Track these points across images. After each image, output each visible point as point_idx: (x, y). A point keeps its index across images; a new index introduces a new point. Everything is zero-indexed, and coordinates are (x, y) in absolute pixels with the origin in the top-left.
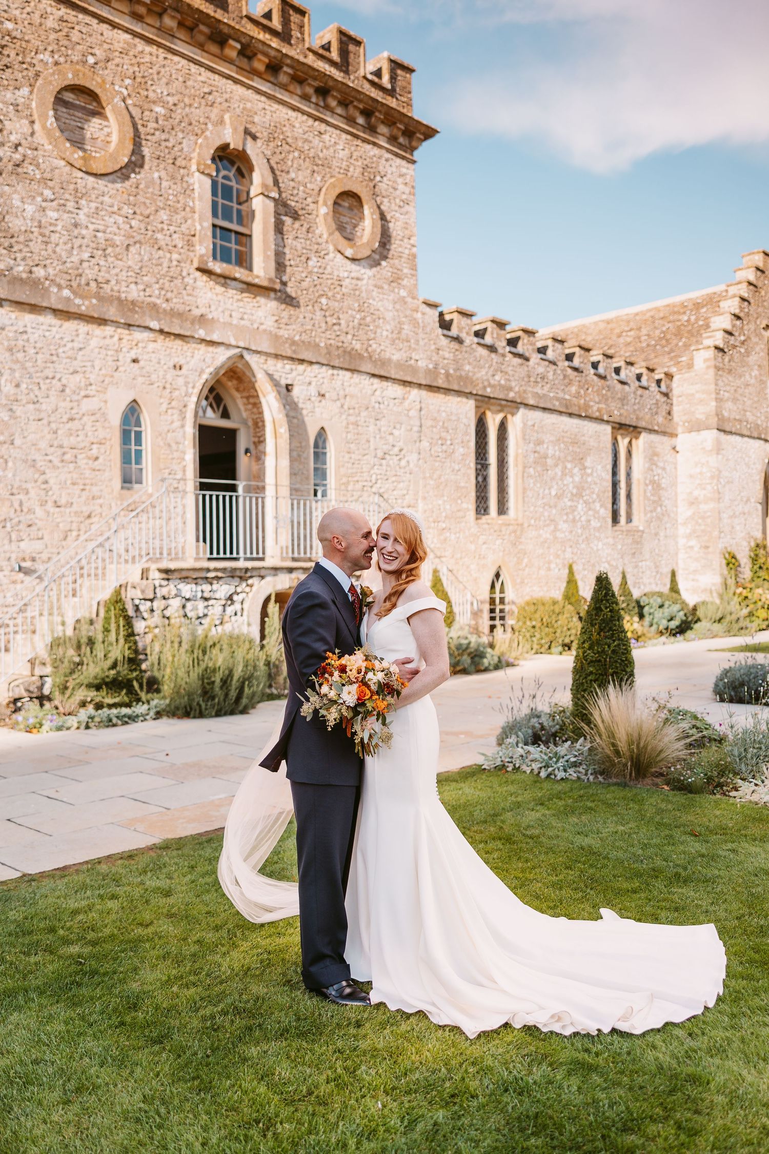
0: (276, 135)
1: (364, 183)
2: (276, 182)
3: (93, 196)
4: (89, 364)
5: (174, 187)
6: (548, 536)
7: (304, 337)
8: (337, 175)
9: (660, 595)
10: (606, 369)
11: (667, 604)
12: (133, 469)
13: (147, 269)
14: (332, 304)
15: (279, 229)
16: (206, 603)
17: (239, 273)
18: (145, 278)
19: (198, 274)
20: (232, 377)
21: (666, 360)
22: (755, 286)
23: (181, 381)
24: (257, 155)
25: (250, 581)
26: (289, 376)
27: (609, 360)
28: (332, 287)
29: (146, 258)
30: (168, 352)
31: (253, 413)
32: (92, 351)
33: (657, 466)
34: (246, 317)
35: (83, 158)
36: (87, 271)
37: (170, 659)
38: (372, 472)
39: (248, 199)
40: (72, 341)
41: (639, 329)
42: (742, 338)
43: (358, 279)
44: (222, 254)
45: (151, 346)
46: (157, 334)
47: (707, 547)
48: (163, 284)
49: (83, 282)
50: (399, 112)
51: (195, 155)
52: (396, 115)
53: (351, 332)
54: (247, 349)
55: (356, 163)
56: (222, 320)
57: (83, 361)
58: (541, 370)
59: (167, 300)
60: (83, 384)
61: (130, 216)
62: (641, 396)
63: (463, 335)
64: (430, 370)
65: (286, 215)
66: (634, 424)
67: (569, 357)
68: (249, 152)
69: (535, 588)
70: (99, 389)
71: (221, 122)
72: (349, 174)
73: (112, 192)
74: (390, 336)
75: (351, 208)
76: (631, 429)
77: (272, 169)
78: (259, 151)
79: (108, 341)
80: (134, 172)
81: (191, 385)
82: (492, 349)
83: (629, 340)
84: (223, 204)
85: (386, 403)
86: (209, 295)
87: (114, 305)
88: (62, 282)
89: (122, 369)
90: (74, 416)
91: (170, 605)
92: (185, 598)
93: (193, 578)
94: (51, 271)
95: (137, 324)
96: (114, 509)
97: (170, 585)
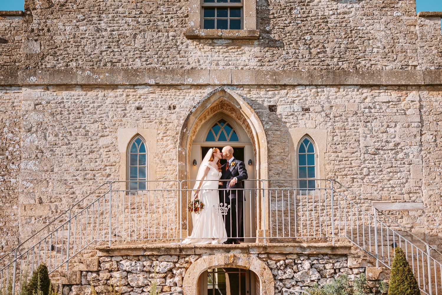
32: (107, 106)
49: (102, 64)
57: (100, 114)
60: (100, 129)
70: (112, 130)
79: (118, 98)
87: (121, 74)
88: (87, 67)
89: (128, 115)
90: (93, 150)
91: (112, 276)
92: (125, 271)
93: (134, 256)
94: (80, 62)
95: (138, 83)
96: (120, 208)
97: (112, 261)
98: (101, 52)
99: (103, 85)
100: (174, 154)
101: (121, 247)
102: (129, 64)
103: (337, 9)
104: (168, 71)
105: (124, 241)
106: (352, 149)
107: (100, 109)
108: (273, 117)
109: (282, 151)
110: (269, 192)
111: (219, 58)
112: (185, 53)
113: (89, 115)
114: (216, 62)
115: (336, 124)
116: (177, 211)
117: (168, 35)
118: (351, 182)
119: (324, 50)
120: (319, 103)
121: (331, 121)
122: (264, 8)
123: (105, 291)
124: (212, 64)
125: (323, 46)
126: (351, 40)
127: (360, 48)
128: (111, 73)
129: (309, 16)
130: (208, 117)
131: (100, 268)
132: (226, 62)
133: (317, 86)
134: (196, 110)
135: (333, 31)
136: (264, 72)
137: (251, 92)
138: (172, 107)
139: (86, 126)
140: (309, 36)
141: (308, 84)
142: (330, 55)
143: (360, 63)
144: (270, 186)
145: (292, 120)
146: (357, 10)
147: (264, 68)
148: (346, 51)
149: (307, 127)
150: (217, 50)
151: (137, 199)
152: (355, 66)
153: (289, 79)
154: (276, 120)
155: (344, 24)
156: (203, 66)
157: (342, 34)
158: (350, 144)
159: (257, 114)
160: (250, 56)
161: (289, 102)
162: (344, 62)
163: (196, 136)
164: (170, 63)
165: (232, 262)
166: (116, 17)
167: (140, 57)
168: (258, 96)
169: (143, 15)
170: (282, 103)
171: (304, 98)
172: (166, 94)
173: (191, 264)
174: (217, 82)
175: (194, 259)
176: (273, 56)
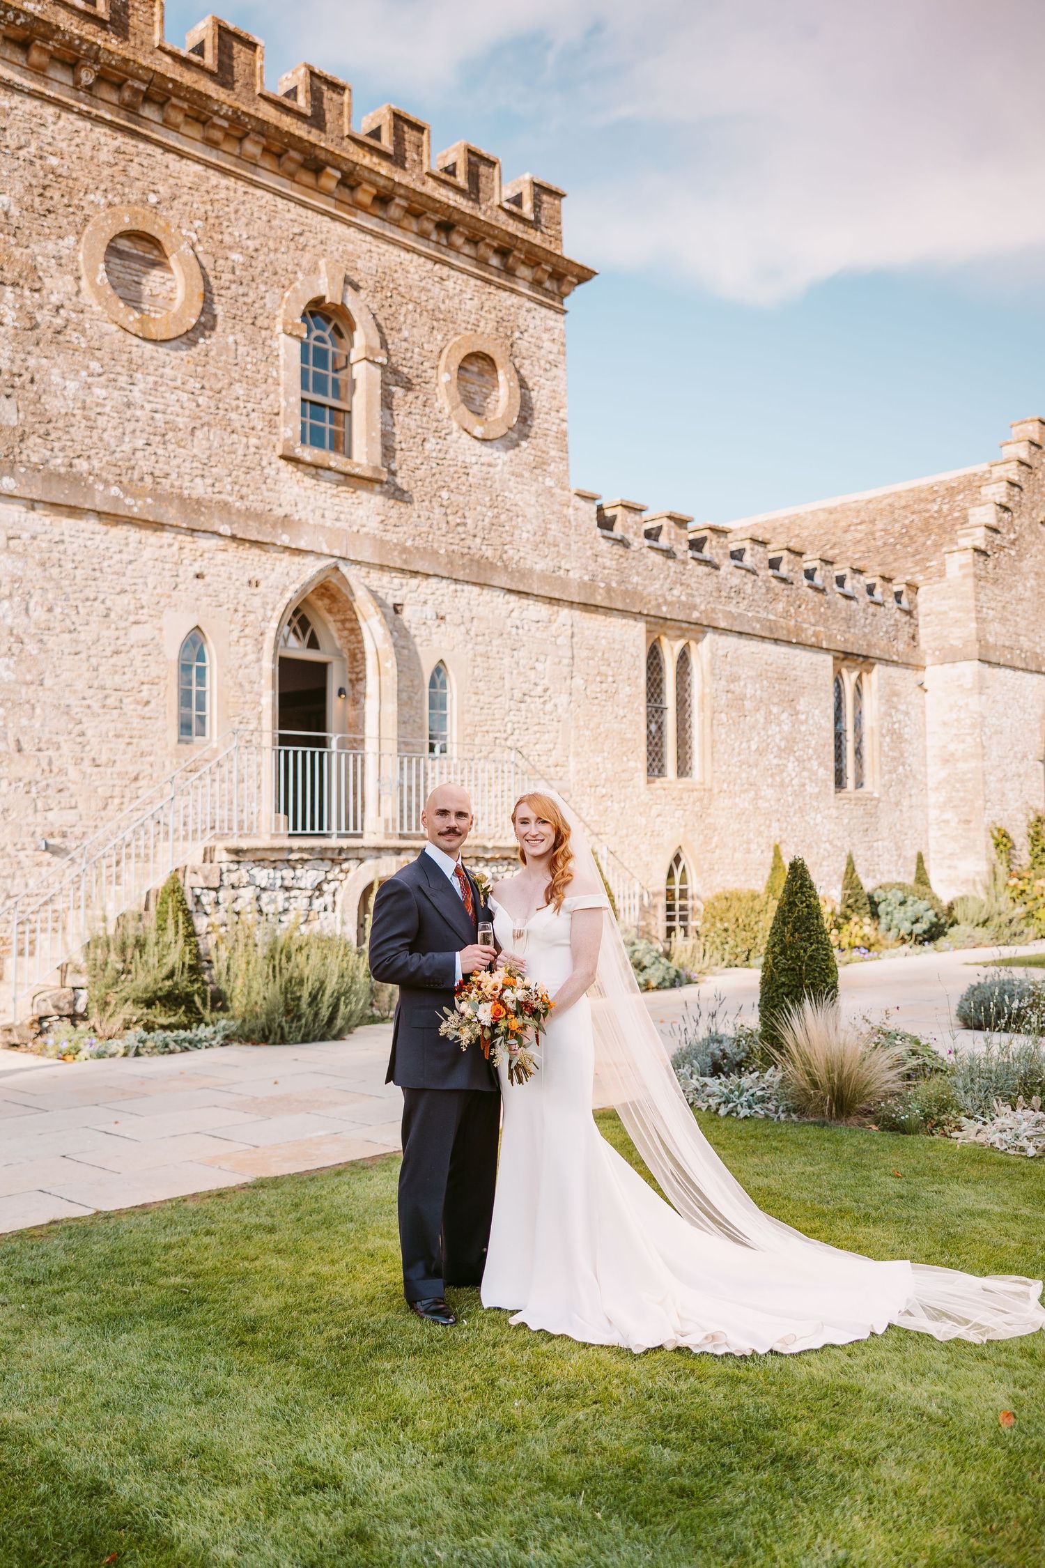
0: (385, 283)
1: (499, 341)
2: (384, 344)
3: (152, 368)
4: (140, 581)
5: (253, 353)
6: (746, 805)
7: (419, 542)
8: (463, 332)
9: (901, 886)
10: (825, 578)
11: (910, 899)
12: (194, 718)
13: (217, 458)
14: (455, 498)
15: (387, 402)
16: (287, 894)
17: (335, 460)
18: (214, 470)
19: (282, 463)
20: (323, 594)
21: (909, 565)
22: (1029, 466)
23: (257, 601)
24: (361, 309)
25: (345, 866)
26: (398, 593)
27: (829, 567)
28: (456, 476)
29: (216, 444)
30: (241, 565)
31: (349, 641)
32: (145, 564)
33: (897, 710)
34: (342, 516)
35: (140, 321)
36: (141, 463)
37: (244, 966)
38: (507, 719)
39: (348, 365)
40: (120, 552)
41: (873, 522)
42: (1012, 536)
43: (490, 465)
44: (314, 437)
45: (220, 556)
46: (227, 541)
47: (968, 822)
48: (237, 477)
49: (136, 476)
50: (544, 249)
51: (280, 312)
52: (541, 253)
53: (481, 534)
54: (344, 559)
55: (488, 316)
56: (311, 522)
57: (133, 577)
58: (735, 581)
59: (242, 498)
60: (132, 607)
61: (197, 392)
62: (874, 615)
63: (630, 537)
64: (585, 584)
65: (397, 385)
66: (864, 653)
67: (774, 564)
68: (349, 306)
69: (728, 877)
71: (315, 269)
72: (479, 330)
73: (175, 362)
74: (532, 539)
75: (481, 374)
76: (861, 659)
77: (379, 327)
78: (362, 305)
79: (165, 551)
80: (203, 336)
81: (270, 607)
82: (669, 554)
83: (859, 536)
84: (315, 373)
85: (526, 627)
86: (296, 489)
87: (173, 504)
89: (180, 587)
90: (120, 648)
91: (240, 897)
92: (259, 887)
94: (96, 463)
95: (200, 528)
97: (241, 870)
98: (134, 451)
99: (140, 520)
102: (185, 486)
104: (249, 513)
107: (133, 567)
117: (248, 442)
128: (154, 498)
131: (221, 883)
138: (254, 582)
164: (251, 498)
167: (202, 476)
169: (206, 393)
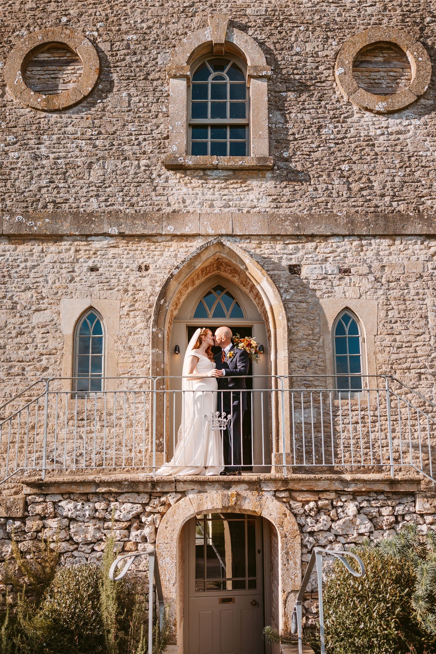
4: (42, 279)
32: (46, 266)
35: (47, 99)
36: (45, 196)
49: (40, 206)
57: (35, 278)
60: (34, 299)
87: (69, 220)
88: (18, 210)
89: (77, 279)
90: (23, 330)
91: (46, 526)
92: (66, 517)
93: (80, 494)
94: (8, 203)
95: (93, 233)
96: (61, 418)
97: (47, 502)
98: (40, 189)
99: (40, 235)
100: (145, 337)
101: (60, 479)
102: (81, 206)
103: (387, 128)
104: (137, 215)
105: (67, 470)
106: (416, 330)
107: (35, 270)
108: (296, 282)
109: (310, 332)
110: (290, 395)
111: (214, 197)
112: (164, 189)
113: (19, 280)
114: (209, 202)
115: (391, 292)
116: (148, 424)
117: (139, 164)
118: (416, 380)
119: (370, 185)
120: (365, 261)
121: (383, 287)
122: (281, 125)
123: (34, 549)
124: (203, 205)
125: (369, 179)
126: (410, 171)
127: (424, 182)
128: (53, 218)
129: (346, 138)
130: (197, 283)
131: (26, 513)
132: (224, 202)
133: (361, 237)
134: (179, 272)
135: (382, 158)
136: (281, 216)
137: (262, 246)
138: (143, 267)
139: (13, 295)
140: (347, 165)
141: (347, 233)
142: (378, 193)
143: (423, 203)
144: (291, 385)
145: (324, 287)
146: (417, 128)
147: (281, 211)
148: (403, 186)
149: (347, 296)
150: (210, 186)
151: (87, 405)
152: (417, 207)
153: (319, 226)
154: (299, 287)
155: (398, 148)
156: (191, 209)
157: (396, 162)
158: (413, 322)
159: (271, 277)
160: (259, 194)
161: (320, 259)
162: (400, 203)
163: (180, 310)
164: (141, 204)
165: (233, 503)
166: (63, 140)
167: (97, 196)
168: (272, 251)
169: (102, 136)
170: (308, 262)
171: (342, 255)
172: (134, 248)
173: (169, 508)
174: (211, 232)
175: (175, 499)
176: (294, 194)
